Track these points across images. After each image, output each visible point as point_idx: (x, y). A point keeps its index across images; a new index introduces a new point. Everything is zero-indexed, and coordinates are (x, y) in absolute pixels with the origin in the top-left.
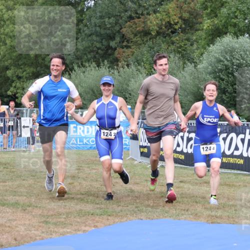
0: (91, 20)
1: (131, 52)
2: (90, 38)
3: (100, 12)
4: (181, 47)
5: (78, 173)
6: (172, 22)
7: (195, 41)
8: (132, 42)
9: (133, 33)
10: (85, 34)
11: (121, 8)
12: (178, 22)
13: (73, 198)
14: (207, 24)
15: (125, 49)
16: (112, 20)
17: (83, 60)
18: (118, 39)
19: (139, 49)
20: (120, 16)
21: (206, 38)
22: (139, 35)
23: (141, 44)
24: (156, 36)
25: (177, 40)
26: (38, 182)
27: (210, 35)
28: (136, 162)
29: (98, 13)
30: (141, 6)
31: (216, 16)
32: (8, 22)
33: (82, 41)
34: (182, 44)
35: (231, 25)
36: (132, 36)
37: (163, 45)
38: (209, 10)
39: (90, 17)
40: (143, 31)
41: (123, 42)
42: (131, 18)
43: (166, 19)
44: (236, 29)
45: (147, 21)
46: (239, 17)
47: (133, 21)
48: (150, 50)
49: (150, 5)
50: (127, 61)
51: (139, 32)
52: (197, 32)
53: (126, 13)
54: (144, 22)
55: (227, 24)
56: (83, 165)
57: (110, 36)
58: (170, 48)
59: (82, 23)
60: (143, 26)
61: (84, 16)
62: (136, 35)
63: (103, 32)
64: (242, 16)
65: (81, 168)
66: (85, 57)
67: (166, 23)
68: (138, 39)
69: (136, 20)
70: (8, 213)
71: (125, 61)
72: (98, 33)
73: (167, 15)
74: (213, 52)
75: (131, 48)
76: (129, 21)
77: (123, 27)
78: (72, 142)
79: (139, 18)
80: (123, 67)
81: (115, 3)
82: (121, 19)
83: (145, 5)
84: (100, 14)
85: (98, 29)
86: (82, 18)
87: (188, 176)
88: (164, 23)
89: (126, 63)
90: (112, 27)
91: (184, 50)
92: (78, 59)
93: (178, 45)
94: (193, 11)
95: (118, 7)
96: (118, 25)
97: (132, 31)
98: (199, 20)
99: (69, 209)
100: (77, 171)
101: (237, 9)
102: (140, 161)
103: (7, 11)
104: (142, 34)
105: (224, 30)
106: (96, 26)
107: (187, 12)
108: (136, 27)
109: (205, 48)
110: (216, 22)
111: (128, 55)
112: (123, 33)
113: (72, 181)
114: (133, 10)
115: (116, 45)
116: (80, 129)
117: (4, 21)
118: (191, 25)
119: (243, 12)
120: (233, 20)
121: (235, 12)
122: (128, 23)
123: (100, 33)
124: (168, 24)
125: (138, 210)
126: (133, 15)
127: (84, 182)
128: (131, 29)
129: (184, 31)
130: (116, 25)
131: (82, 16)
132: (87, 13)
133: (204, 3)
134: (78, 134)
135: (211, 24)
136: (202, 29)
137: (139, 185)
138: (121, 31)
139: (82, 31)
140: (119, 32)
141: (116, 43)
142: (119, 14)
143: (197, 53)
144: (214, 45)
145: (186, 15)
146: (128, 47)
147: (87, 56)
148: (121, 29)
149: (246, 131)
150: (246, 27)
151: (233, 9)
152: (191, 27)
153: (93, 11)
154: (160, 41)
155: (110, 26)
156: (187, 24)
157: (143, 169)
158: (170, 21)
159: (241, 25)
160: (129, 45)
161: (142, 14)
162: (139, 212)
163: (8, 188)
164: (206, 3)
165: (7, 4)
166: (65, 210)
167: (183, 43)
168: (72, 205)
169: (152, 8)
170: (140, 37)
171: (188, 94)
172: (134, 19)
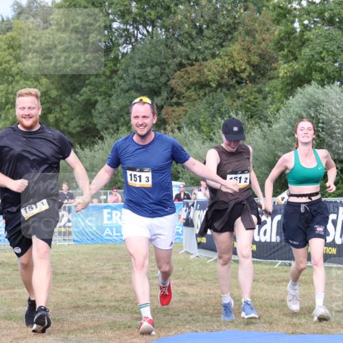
0: (128, 70)
1: (183, 111)
2: (127, 95)
3: (140, 59)
4: (249, 102)
5: (113, 273)
6: (238, 69)
7: (269, 93)
8: (183, 97)
9: (184, 86)
10: (122, 90)
11: (168, 52)
12: (245, 69)
13: (104, 306)
14: (283, 70)
15: (175, 108)
16: (156, 69)
17: (120, 124)
18: (164, 94)
19: (194, 106)
20: (166, 63)
21: (282, 89)
22: (193, 88)
23: (195, 100)
24: (217, 88)
25: (244, 93)
26: (58, 287)
27: (288, 84)
28: (192, 257)
29: (137, 61)
30: (194, 49)
31: (296, 59)
32: (17, 78)
33: (117, 99)
34: (251, 98)
35: (316, 71)
36: (183, 90)
37: (225, 100)
38: (286, 50)
39: (127, 66)
40: (198, 83)
41: (172, 98)
42: (181, 65)
43: (230, 65)
44: (323, 75)
45: (203, 69)
46: (326, 59)
47: (185, 69)
48: (209, 107)
49: (206, 48)
50: (179, 123)
51: (193, 84)
52: (270, 81)
53: (175, 60)
54: (199, 71)
55: (311, 68)
56: (120, 263)
57: (154, 91)
58: (235, 104)
59: (117, 74)
60: (198, 75)
61: (118, 65)
62: (189, 88)
63: (144, 85)
64: (330, 57)
65: (118, 267)
66: (122, 120)
67: (229, 71)
68: (191, 93)
69: (189, 69)
70: (15, 328)
71: (175, 124)
72: (138, 88)
73: (229, 59)
74: (294, 107)
75: (183, 106)
76: (179, 70)
77: (171, 78)
78: (106, 233)
79: (192, 65)
80: (172, 131)
81: (159, 46)
82: (169, 67)
83: (200, 47)
84: (140, 63)
85: (138, 81)
86: (116, 69)
87: (261, 273)
88: (227, 71)
89: (176, 126)
90: (156, 78)
91: (254, 106)
92: (113, 123)
93: (247, 100)
94: (265, 53)
95: (163, 52)
96: (164, 76)
97: (183, 83)
98: (273, 65)
99: (99, 321)
100: (111, 271)
101: (323, 48)
102: (198, 254)
103: (17, 62)
104: (197, 86)
105: (306, 77)
106: (134, 77)
107: (257, 56)
108: (189, 78)
109: (282, 102)
110: (296, 67)
111: (180, 115)
112: (172, 86)
113: (104, 284)
114: (183, 54)
115: (163, 102)
116: (116, 215)
117: (13, 77)
118: (262, 72)
119: (331, 53)
120: (318, 63)
121: (321, 52)
122: (178, 72)
123: (141, 87)
124: (231, 72)
125: (192, 320)
126: (184, 62)
127: (121, 285)
128: (182, 79)
129: (253, 80)
130: (161, 75)
131: (115, 65)
132: (123, 61)
133: (279, 43)
134: (114, 222)
135: (289, 69)
136: (278, 77)
137: (195, 287)
138: (169, 83)
139: (116, 85)
140: (166, 84)
141: (162, 100)
142: (165, 61)
143: (271, 109)
144: (293, 97)
145: (255, 59)
146: (178, 104)
147: (124, 119)
148: (168, 81)
149: (338, 209)
150: (337, 72)
151: (319, 49)
152: (263, 75)
153: (131, 58)
154: (222, 94)
155: (154, 77)
156: (258, 71)
157: (200, 266)
158: (234, 67)
159: (330, 69)
160: (180, 101)
161: (196, 60)
162: (193, 322)
163: (17, 296)
164: (281, 42)
165: (15, 53)
166: (93, 323)
167: (253, 97)
168: (103, 316)
169: (209, 51)
170: (195, 90)
171: (261, 163)
172: (185, 67)
